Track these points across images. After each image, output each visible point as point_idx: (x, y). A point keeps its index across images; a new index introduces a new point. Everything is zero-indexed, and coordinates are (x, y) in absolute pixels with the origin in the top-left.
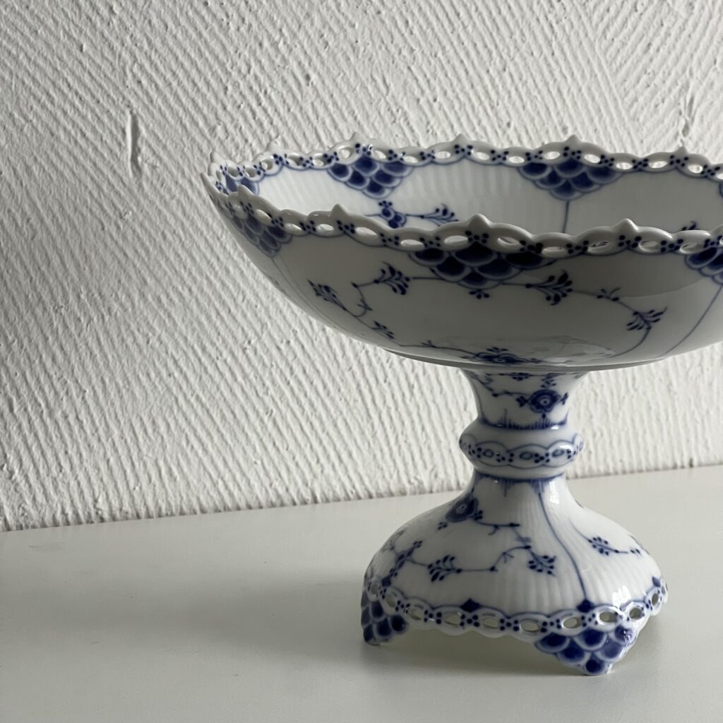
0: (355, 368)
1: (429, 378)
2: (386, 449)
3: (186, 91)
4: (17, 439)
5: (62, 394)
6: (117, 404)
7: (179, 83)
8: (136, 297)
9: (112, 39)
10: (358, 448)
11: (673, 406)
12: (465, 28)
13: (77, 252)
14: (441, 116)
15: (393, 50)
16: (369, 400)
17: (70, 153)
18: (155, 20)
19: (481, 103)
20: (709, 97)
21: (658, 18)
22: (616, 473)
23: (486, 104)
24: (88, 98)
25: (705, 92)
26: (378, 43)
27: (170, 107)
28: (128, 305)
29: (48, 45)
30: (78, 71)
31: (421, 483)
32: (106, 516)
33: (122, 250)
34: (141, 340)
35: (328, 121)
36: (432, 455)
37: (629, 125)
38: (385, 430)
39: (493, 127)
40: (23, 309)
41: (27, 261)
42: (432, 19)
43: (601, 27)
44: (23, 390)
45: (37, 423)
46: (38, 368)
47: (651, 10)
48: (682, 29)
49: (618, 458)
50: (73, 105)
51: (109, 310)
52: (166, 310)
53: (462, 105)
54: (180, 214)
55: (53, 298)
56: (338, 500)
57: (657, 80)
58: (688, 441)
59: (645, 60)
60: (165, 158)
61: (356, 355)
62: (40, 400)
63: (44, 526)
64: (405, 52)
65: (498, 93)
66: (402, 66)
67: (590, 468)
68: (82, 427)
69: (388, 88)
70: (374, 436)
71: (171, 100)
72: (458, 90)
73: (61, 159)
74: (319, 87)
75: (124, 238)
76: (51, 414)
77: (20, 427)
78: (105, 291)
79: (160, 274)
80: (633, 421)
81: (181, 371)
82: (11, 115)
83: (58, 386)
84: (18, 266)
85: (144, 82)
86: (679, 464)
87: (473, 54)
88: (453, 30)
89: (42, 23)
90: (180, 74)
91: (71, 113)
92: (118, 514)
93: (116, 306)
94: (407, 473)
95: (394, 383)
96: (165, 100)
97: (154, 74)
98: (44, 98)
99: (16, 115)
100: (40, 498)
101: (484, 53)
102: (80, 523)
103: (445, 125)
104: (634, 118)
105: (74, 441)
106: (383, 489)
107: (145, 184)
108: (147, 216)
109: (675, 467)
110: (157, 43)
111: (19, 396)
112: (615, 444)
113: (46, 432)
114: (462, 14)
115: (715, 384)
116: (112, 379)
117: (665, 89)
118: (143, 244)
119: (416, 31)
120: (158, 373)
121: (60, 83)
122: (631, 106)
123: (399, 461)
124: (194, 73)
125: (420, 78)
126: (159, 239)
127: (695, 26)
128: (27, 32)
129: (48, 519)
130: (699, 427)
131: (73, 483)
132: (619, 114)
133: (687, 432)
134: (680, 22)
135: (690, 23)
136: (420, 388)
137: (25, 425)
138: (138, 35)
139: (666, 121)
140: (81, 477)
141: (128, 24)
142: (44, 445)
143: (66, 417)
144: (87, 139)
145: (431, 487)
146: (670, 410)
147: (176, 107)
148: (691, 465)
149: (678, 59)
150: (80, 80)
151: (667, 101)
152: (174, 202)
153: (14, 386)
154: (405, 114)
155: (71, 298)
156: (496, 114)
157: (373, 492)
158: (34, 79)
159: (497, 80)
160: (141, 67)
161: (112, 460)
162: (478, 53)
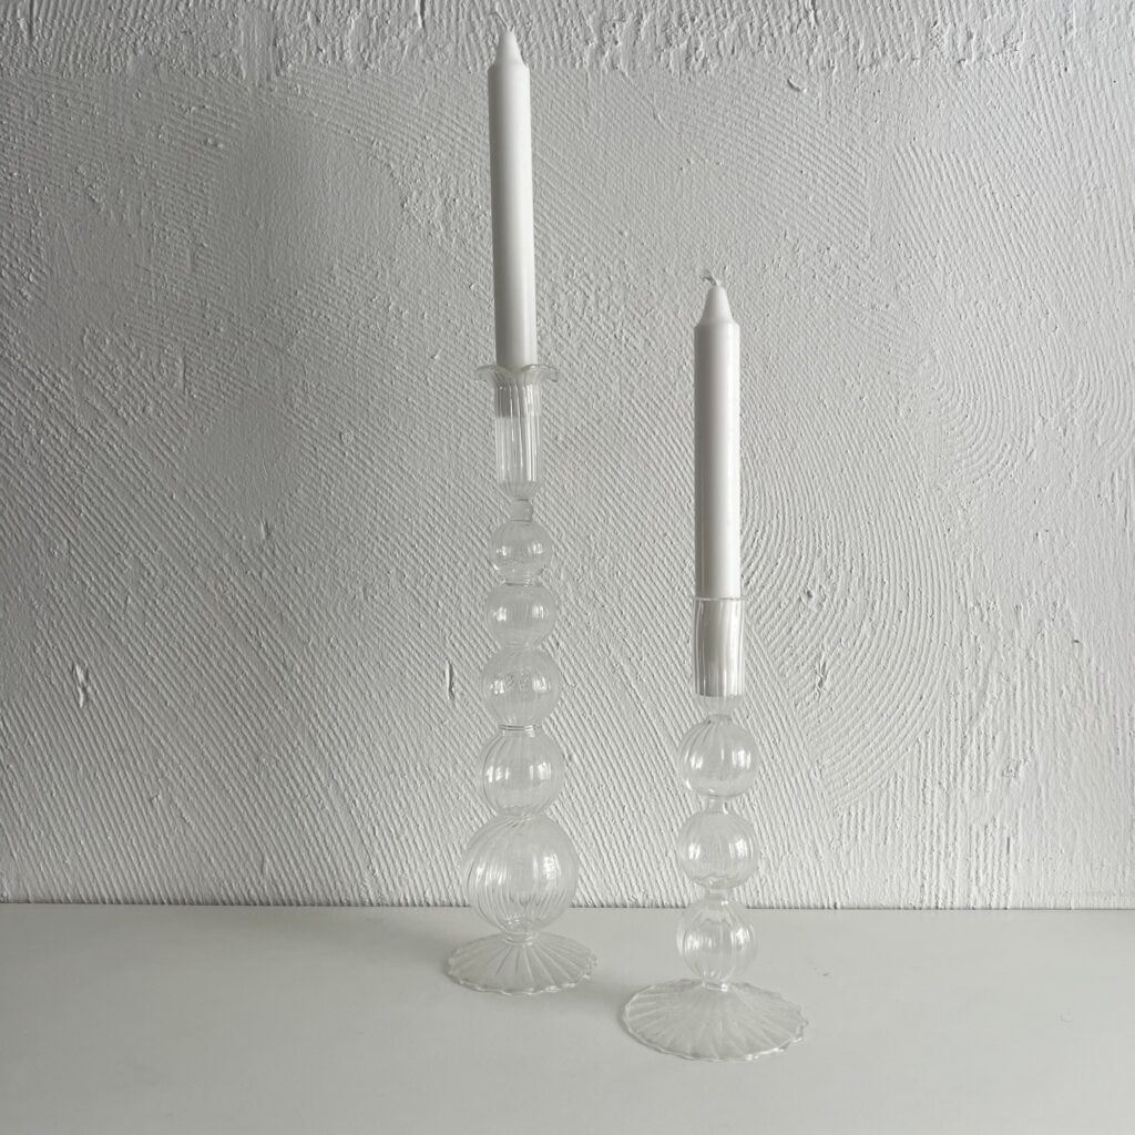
0: (591, 822)
1: (641, 833)
2: (612, 876)
3: (482, 651)
4: (378, 851)
5: (405, 826)
6: (439, 834)
7: (478, 646)
8: (451, 770)
9: (438, 621)
10: (594, 873)
11: (820, 866)
12: (661, 616)
13: (415, 742)
14: (646, 669)
15: (613, 628)
16: (600, 843)
17: (413, 685)
18: (463, 610)
19: (673, 662)
20: (837, 662)
21: (796, 613)
22: (778, 908)
23: (676, 662)
24: (423, 654)
25: (835, 660)
26: (603, 624)
27: (473, 660)
28: (446, 775)
29: (401, 624)
30: (418, 638)
31: (637, 900)
32: (431, 903)
33: (442, 742)
34: (454, 797)
35: (571, 671)
36: (644, 883)
37: (778, 678)
38: (611, 864)
39: (682, 677)
40: (383, 774)
41: (385, 746)
42: (638, 610)
43: (756, 617)
44: (382, 822)
45: (390, 842)
46: (391, 810)
47: (791, 607)
48: (815, 620)
49: (779, 898)
50: (414, 658)
51: (434, 778)
52: (469, 780)
53: (659, 663)
54: (478, 722)
55: (401, 769)
56: (581, 906)
57: (798, 651)
58: (832, 890)
59: (788, 638)
60: (469, 689)
61: (591, 816)
62: (392, 829)
63: (393, 905)
64: (620, 630)
65: (684, 656)
66: (619, 638)
67: (758, 902)
68: (416, 847)
69: (610, 651)
70: (604, 866)
71: (473, 656)
72: (657, 654)
73: (407, 688)
74: (565, 650)
75: (444, 735)
76: (398, 838)
77: (379, 844)
78: (432, 767)
79: (466, 757)
80: (790, 874)
81: (478, 817)
82: (378, 663)
83: (402, 821)
84: (380, 749)
85: (457, 645)
86: (826, 906)
87: (666, 631)
88: (653, 617)
89: (397, 611)
90: (479, 641)
91: (413, 662)
92: (438, 903)
93: (438, 776)
94: (627, 892)
95: (617, 835)
96: (470, 656)
97: (463, 642)
98: (397, 653)
99: (381, 663)
100: (391, 888)
101: (674, 632)
102: (415, 905)
103: (649, 674)
104: (782, 675)
105: (412, 855)
106: (610, 901)
107: (457, 704)
108: (458, 723)
109: (823, 908)
110: (465, 623)
111: (379, 825)
112: (777, 887)
113: (395, 849)
114: (658, 607)
115: (852, 852)
116: (436, 819)
117: (803, 656)
118: (455, 740)
119: (628, 618)
120: (464, 818)
121: (407, 645)
122: (780, 666)
123: (621, 885)
124: (487, 641)
125: (631, 646)
126: (465, 736)
127: (825, 617)
128: (388, 616)
129: (395, 901)
130: (840, 881)
131: (411, 881)
132: (771, 672)
133: (832, 884)
134: (813, 615)
135: (821, 617)
136: (635, 838)
137: (382, 843)
138: (453, 618)
139: (806, 677)
140: (416, 877)
141: (448, 612)
142: (394, 857)
143: (407, 840)
144: (422, 678)
145: (644, 903)
146: (818, 868)
147: (476, 660)
148: (835, 908)
149: (812, 638)
150: (419, 645)
151: (806, 665)
152: (475, 715)
153: (376, 819)
154: (621, 667)
155: (412, 769)
156: (684, 669)
157: (605, 903)
158: (392, 643)
159: (683, 648)
160: (455, 636)
161: (435, 869)
162: (670, 631)
